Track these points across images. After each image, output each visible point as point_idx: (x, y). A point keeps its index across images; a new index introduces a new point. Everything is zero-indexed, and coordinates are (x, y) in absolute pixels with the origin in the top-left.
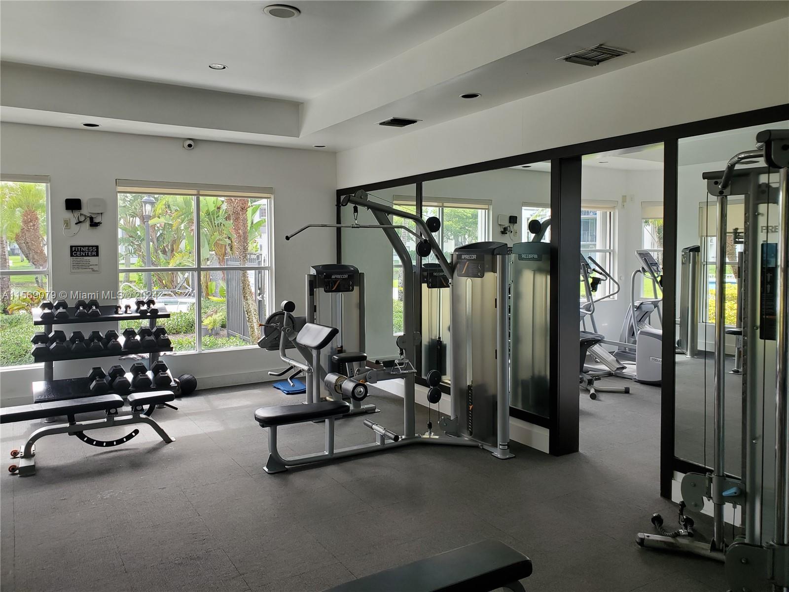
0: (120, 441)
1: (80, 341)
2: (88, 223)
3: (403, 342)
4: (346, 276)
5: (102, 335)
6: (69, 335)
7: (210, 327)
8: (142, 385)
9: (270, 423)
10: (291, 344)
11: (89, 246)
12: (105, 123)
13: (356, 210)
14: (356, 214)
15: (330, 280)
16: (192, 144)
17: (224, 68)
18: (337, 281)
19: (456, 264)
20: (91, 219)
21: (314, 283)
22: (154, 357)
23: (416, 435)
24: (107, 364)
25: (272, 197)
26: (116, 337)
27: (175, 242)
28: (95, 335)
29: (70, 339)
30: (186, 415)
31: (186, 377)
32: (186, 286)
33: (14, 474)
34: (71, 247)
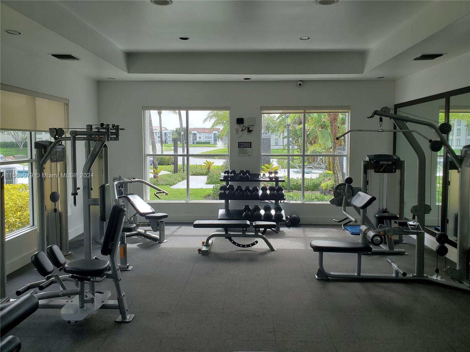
0: (248, 246)
1: (240, 191)
2: (247, 130)
3: (416, 211)
4: (390, 163)
5: (251, 189)
6: (235, 188)
7: (324, 188)
8: (268, 217)
9: (320, 250)
10: (349, 204)
11: (247, 143)
12: (253, 77)
13: (381, 120)
14: (381, 122)
15: (379, 165)
16: (301, 83)
17: (309, 38)
18: (383, 166)
19: (464, 157)
20: (248, 128)
21: (367, 167)
22: (277, 203)
23: (425, 275)
24: (252, 204)
25: (350, 111)
26: (258, 191)
27: (316, 137)
28: (247, 188)
29: (236, 189)
30: (289, 237)
31: (294, 215)
32: (322, 164)
33: (200, 253)
34: (239, 143)
